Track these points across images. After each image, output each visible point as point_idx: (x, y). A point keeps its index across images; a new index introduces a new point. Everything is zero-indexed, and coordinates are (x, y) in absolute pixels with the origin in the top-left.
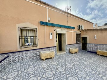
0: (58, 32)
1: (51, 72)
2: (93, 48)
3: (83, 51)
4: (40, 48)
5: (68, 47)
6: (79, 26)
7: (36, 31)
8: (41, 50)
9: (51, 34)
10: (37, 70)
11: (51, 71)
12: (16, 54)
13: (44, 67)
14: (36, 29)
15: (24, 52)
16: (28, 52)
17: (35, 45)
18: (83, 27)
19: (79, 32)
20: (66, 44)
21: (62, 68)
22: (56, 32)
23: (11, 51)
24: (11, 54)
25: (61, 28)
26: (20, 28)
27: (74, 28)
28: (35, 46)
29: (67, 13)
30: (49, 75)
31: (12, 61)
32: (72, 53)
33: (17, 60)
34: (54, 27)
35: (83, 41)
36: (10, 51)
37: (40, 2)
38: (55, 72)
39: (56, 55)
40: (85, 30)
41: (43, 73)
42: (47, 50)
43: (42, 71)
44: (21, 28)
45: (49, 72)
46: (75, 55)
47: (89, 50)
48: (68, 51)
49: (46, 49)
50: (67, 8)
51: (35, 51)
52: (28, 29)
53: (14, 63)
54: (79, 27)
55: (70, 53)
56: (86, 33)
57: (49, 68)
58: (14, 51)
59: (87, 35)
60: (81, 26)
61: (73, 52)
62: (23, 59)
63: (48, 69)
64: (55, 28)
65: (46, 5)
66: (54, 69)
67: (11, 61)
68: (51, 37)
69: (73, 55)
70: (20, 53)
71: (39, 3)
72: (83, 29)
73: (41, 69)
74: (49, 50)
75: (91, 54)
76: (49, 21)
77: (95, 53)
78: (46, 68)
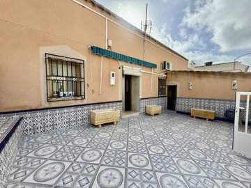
0: (126, 73)
1: (114, 172)
2: (185, 105)
3: (169, 111)
4: (89, 103)
5: (143, 104)
6: (165, 62)
7: (82, 66)
8: (91, 107)
9: (113, 74)
10: (71, 170)
11: (113, 167)
12: (39, 114)
13: (92, 159)
14: (82, 62)
15: (57, 111)
16: (65, 110)
17: (81, 96)
18: (171, 65)
19: (163, 75)
20: (141, 97)
21: (140, 157)
22: (123, 71)
23: (25, 106)
24: (28, 115)
25: (133, 65)
26: (48, 56)
27: (155, 66)
28: (80, 98)
29: (144, 34)
30: (109, 181)
31: (30, 130)
32: (150, 115)
33: (41, 128)
34: (119, 62)
35: (170, 92)
36: (23, 107)
37: (93, 4)
38: (126, 170)
39: (120, 117)
40: (175, 72)
41: (90, 179)
42: (104, 108)
43: (85, 172)
44: (51, 56)
45: (109, 172)
46: (156, 117)
47: (179, 110)
48: (142, 110)
49: (102, 106)
50: (144, 23)
51: (79, 109)
52: (67, 59)
53: (34, 133)
54: (164, 65)
55: (147, 114)
56: (176, 77)
57: (108, 161)
58: (34, 108)
59: (177, 81)
60: (168, 64)
61: (153, 113)
62: (53, 126)
63: (104, 163)
64: (121, 63)
65: (104, 13)
66: (121, 162)
67: (27, 130)
68: (113, 81)
69: (153, 117)
70: (48, 112)
71: (91, 5)
72: (171, 69)
73: (82, 165)
74: (108, 107)
75: (182, 116)
76: (109, 47)
77: (187, 114)
78: (98, 162)
